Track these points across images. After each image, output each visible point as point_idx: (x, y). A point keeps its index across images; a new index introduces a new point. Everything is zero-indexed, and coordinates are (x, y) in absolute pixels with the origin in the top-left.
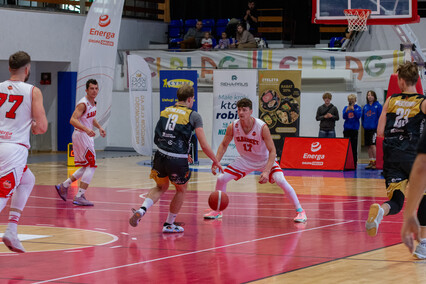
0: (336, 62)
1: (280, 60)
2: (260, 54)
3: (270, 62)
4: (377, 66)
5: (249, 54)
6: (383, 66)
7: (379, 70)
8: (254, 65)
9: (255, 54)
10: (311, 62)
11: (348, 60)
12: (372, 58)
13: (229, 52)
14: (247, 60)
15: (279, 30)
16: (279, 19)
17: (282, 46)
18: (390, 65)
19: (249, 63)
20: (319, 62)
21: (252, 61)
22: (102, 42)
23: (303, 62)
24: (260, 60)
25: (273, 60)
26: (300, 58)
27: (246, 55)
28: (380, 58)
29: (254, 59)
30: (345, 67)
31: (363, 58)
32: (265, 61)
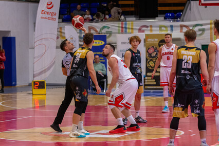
0: (174, 28)
1: (138, 28)
2: (126, 24)
3: (132, 29)
4: (200, 30)
5: (119, 24)
6: (203, 30)
7: (200, 32)
8: (122, 31)
9: (122, 24)
10: (158, 29)
11: (182, 26)
12: (196, 25)
13: (105, 23)
14: (117, 28)
15: (133, 9)
16: (133, 2)
17: (135, 19)
18: (208, 29)
19: (119, 30)
20: (163, 29)
21: (121, 29)
22: (48, 18)
23: (153, 29)
24: (126, 28)
25: (134, 27)
26: (151, 26)
27: (117, 25)
28: (201, 25)
29: (122, 27)
30: (179, 31)
31: (191, 26)
32: (129, 28)
